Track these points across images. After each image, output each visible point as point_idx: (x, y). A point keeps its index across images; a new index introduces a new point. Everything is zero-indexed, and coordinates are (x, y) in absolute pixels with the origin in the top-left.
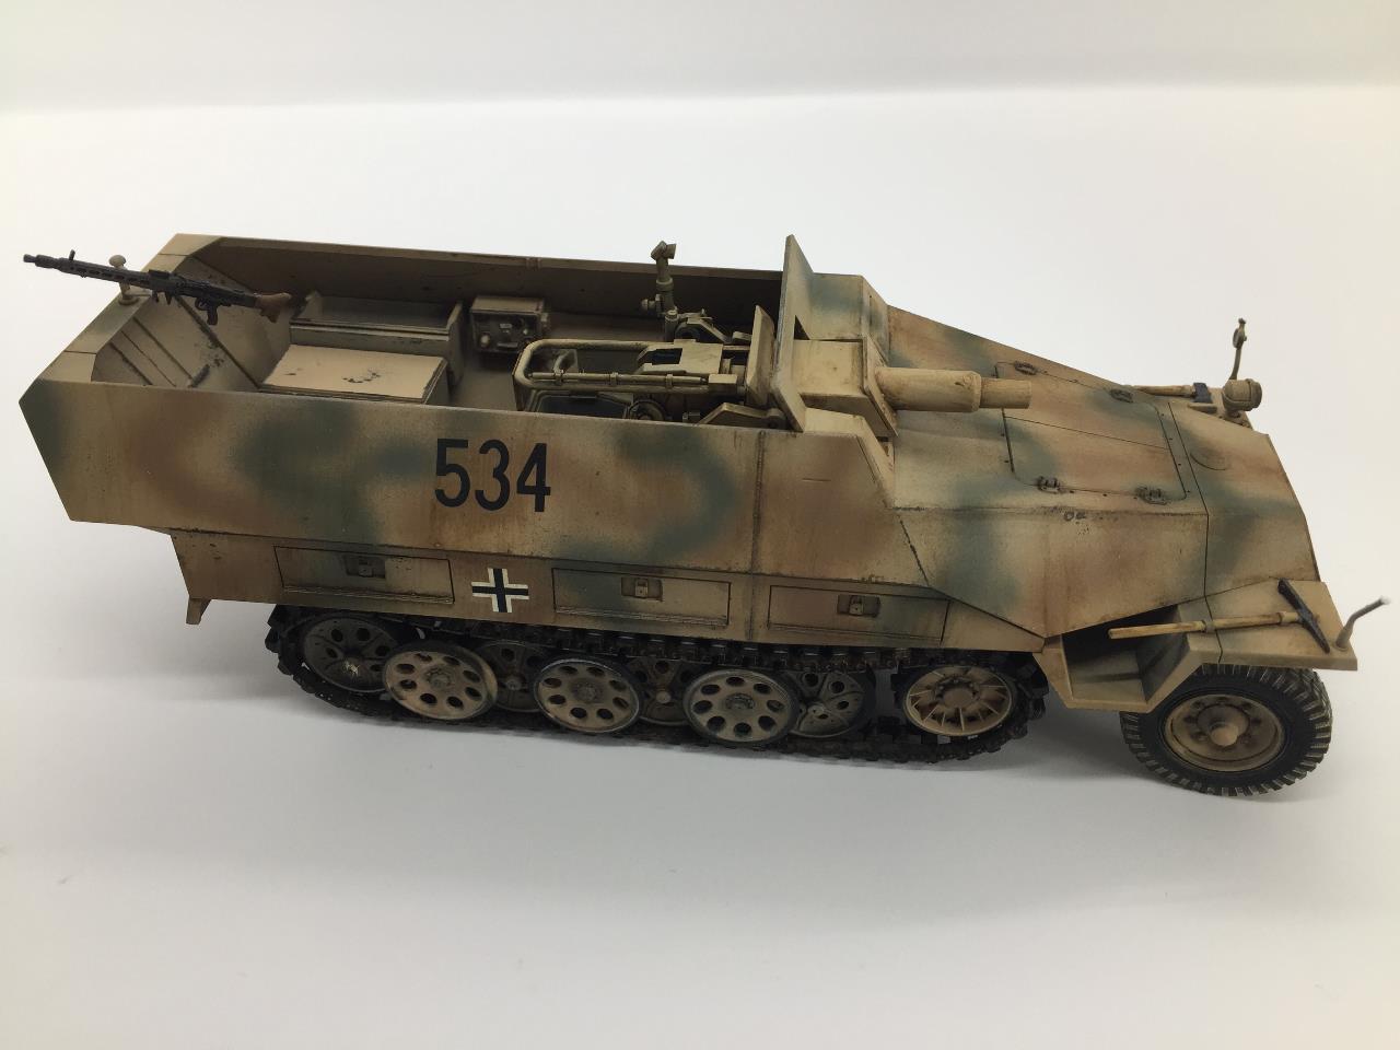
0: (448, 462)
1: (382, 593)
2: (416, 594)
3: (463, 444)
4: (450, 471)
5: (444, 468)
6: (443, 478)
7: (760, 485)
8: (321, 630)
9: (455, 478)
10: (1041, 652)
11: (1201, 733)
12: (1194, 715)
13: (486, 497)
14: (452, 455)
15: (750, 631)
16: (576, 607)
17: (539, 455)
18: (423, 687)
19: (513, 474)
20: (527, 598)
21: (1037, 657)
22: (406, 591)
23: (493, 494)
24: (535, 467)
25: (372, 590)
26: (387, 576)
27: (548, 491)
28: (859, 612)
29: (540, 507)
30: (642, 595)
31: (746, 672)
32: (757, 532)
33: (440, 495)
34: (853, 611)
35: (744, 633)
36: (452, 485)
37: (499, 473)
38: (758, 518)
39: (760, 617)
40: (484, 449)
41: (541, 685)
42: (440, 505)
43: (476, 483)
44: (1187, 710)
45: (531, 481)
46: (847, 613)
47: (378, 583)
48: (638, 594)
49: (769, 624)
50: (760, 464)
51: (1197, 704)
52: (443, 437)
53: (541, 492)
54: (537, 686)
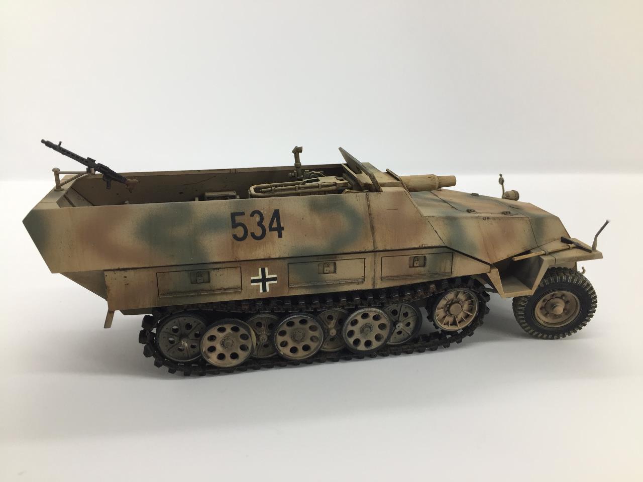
0: (236, 222)
1: (207, 291)
2: (224, 289)
3: (242, 214)
4: (238, 226)
5: (235, 225)
6: (235, 230)
7: (370, 214)
8: (167, 329)
9: (240, 229)
10: (490, 272)
11: (548, 313)
12: (544, 306)
13: (255, 235)
14: (238, 219)
15: (374, 284)
16: (298, 283)
17: (276, 214)
18: (219, 349)
19: (266, 224)
20: (276, 282)
21: (489, 274)
22: (219, 288)
23: (259, 233)
24: (275, 219)
25: (203, 290)
26: (211, 281)
27: (283, 229)
28: (418, 265)
29: (280, 236)
30: (328, 272)
31: (370, 309)
32: (373, 233)
33: (235, 237)
34: (415, 265)
35: (371, 285)
36: (240, 232)
37: (260, 224)
38: (372, 228)
39: (378, 275)
40: (252, 215)
41: (278, 336)
42: (235, 241)
43: (251, 229)
44: (540, 305)
45: (275, 225)
46: (413, 266)
47: (206, 286)
48: (325, 271)
49: (381, 278)
50: (369, 206)
51: (544, 301)
52: (233, 212)
53: (280, 229)
54: (276, 336)
